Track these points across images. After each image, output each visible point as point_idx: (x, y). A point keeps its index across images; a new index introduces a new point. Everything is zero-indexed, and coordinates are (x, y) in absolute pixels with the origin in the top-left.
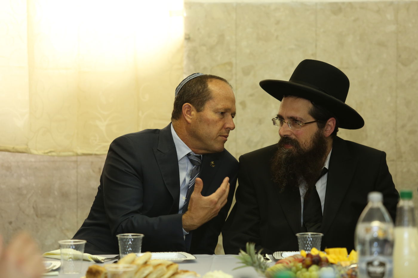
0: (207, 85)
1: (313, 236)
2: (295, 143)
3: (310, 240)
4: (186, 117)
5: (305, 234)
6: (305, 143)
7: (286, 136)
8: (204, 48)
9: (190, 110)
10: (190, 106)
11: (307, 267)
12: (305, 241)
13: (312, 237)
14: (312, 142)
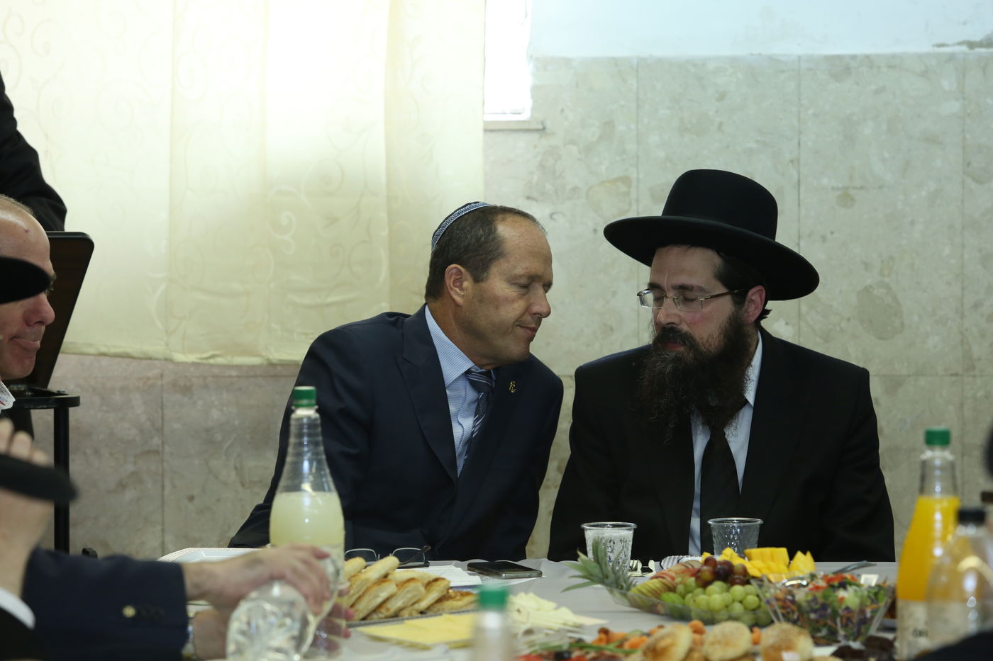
0: (495, 228)
1: (742, 524)
2: (686, 339)
3: (736, 533)
4: (452, 293)
5: (727, 521)
6: (707, 341)
7: (670, 326)
8: (574, 149)
9: (461, 278)
10: (460, 271)
11: (705, 584)
12: (725, 533)
13: (739, 527)
14: (722, 336)
